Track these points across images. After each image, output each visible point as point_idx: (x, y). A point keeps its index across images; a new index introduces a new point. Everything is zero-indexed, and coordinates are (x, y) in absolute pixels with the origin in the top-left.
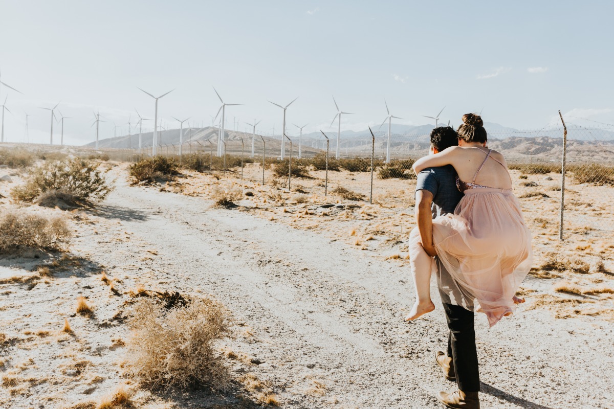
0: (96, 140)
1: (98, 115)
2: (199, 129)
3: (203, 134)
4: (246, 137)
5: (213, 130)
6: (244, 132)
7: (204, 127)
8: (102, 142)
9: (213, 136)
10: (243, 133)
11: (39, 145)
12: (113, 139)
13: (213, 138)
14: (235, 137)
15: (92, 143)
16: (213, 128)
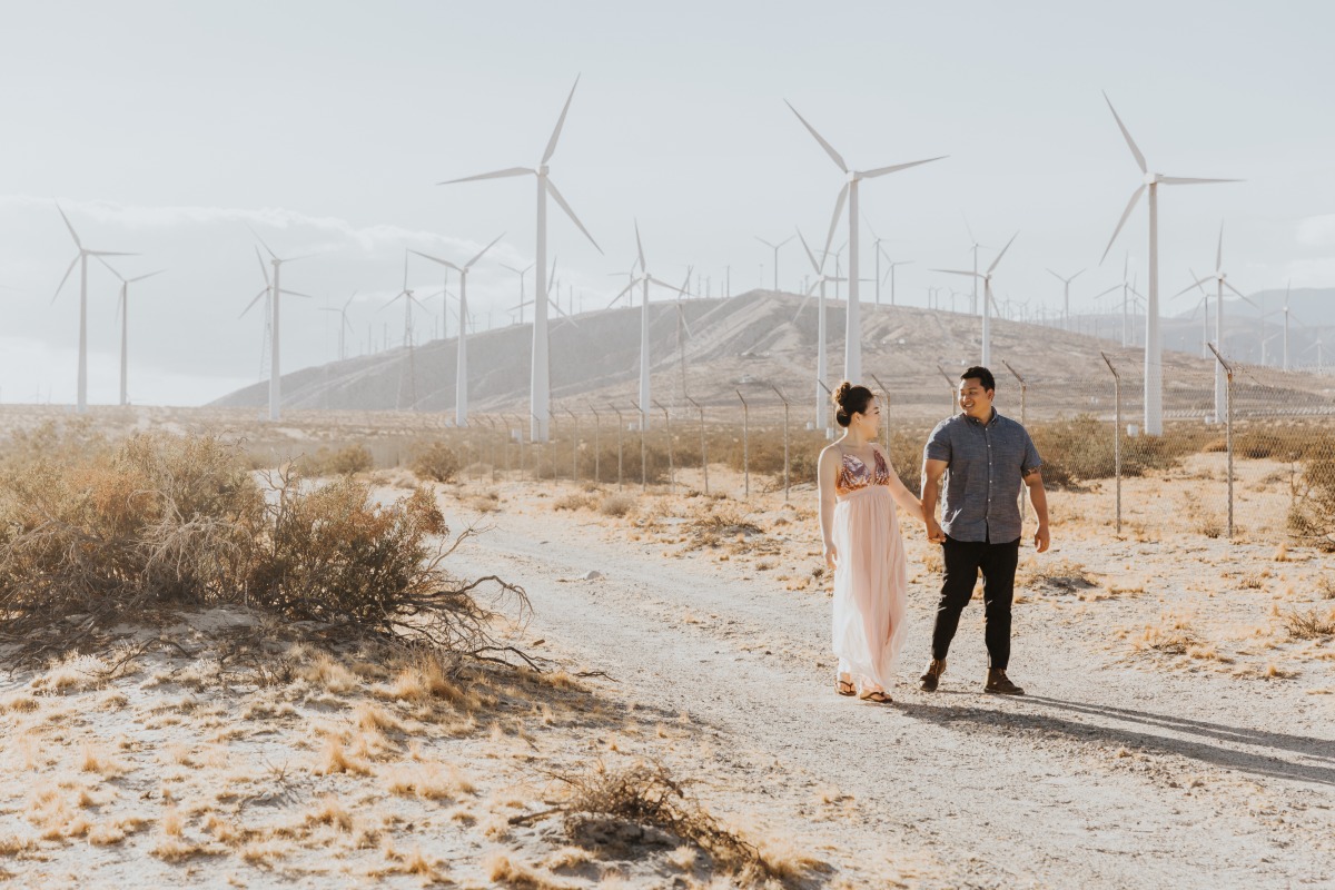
0: (268, 376)
1: (277, 263)
2: (715, 302)
3: (734, 325)
4: (938, 333)
5: (774, 304)
6: (923, 305)
7: (734, 293)
8: (294, 383)
9: (782, 334)
10: (919, 314)
11: (30, 410)
12: (334, 370)
13: (778, 346)
14: (885, 331)
15: (250, 389)
16: (777, 295)
